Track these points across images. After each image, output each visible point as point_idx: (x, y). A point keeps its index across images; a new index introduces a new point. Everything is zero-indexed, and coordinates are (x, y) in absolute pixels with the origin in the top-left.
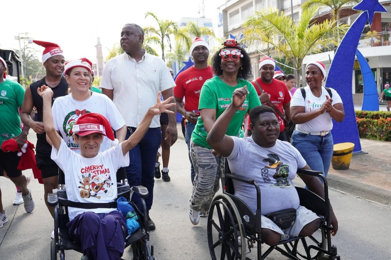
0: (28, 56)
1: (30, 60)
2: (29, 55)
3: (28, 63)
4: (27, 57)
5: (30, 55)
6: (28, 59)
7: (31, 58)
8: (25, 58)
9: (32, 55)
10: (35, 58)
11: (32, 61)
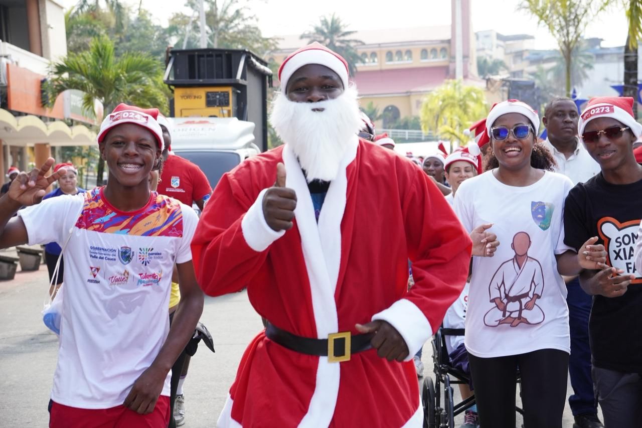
0: (226, 17)
1: (231, 31)
2: (228, 11)
3: (225, 39)
4: (222, 19)
5: (231, 12)
6: (226, 26)
7: (236, 22)
8: (217, 22)
9: (237, 12)
10: (249, 22)
11: (239, 32)
